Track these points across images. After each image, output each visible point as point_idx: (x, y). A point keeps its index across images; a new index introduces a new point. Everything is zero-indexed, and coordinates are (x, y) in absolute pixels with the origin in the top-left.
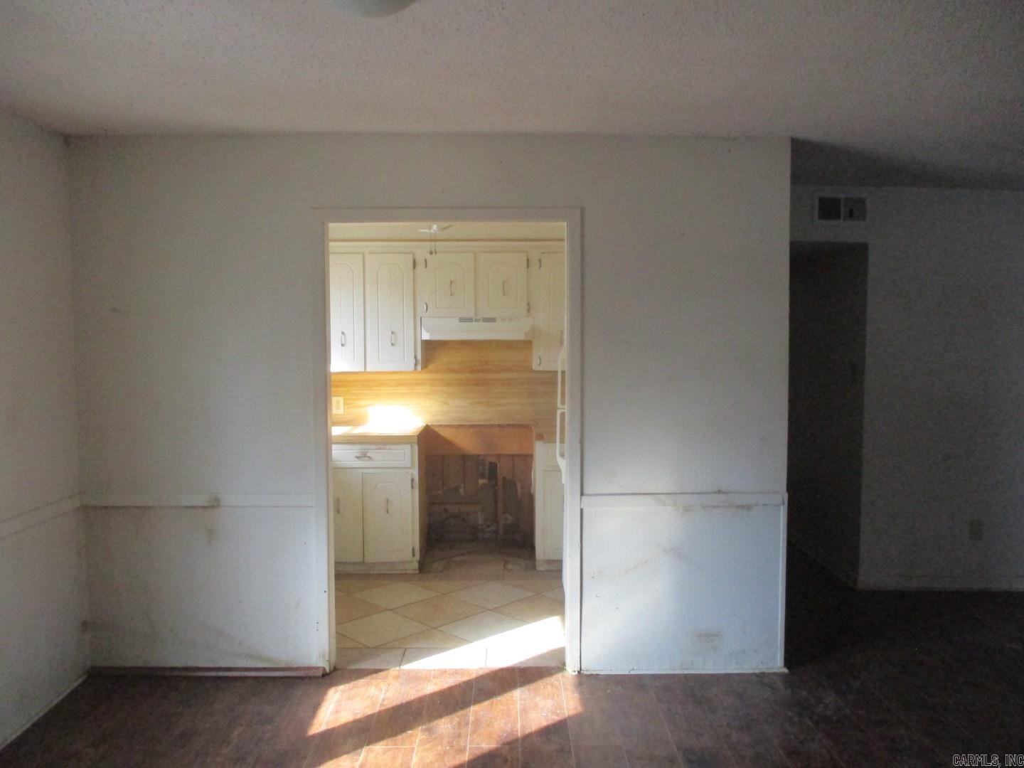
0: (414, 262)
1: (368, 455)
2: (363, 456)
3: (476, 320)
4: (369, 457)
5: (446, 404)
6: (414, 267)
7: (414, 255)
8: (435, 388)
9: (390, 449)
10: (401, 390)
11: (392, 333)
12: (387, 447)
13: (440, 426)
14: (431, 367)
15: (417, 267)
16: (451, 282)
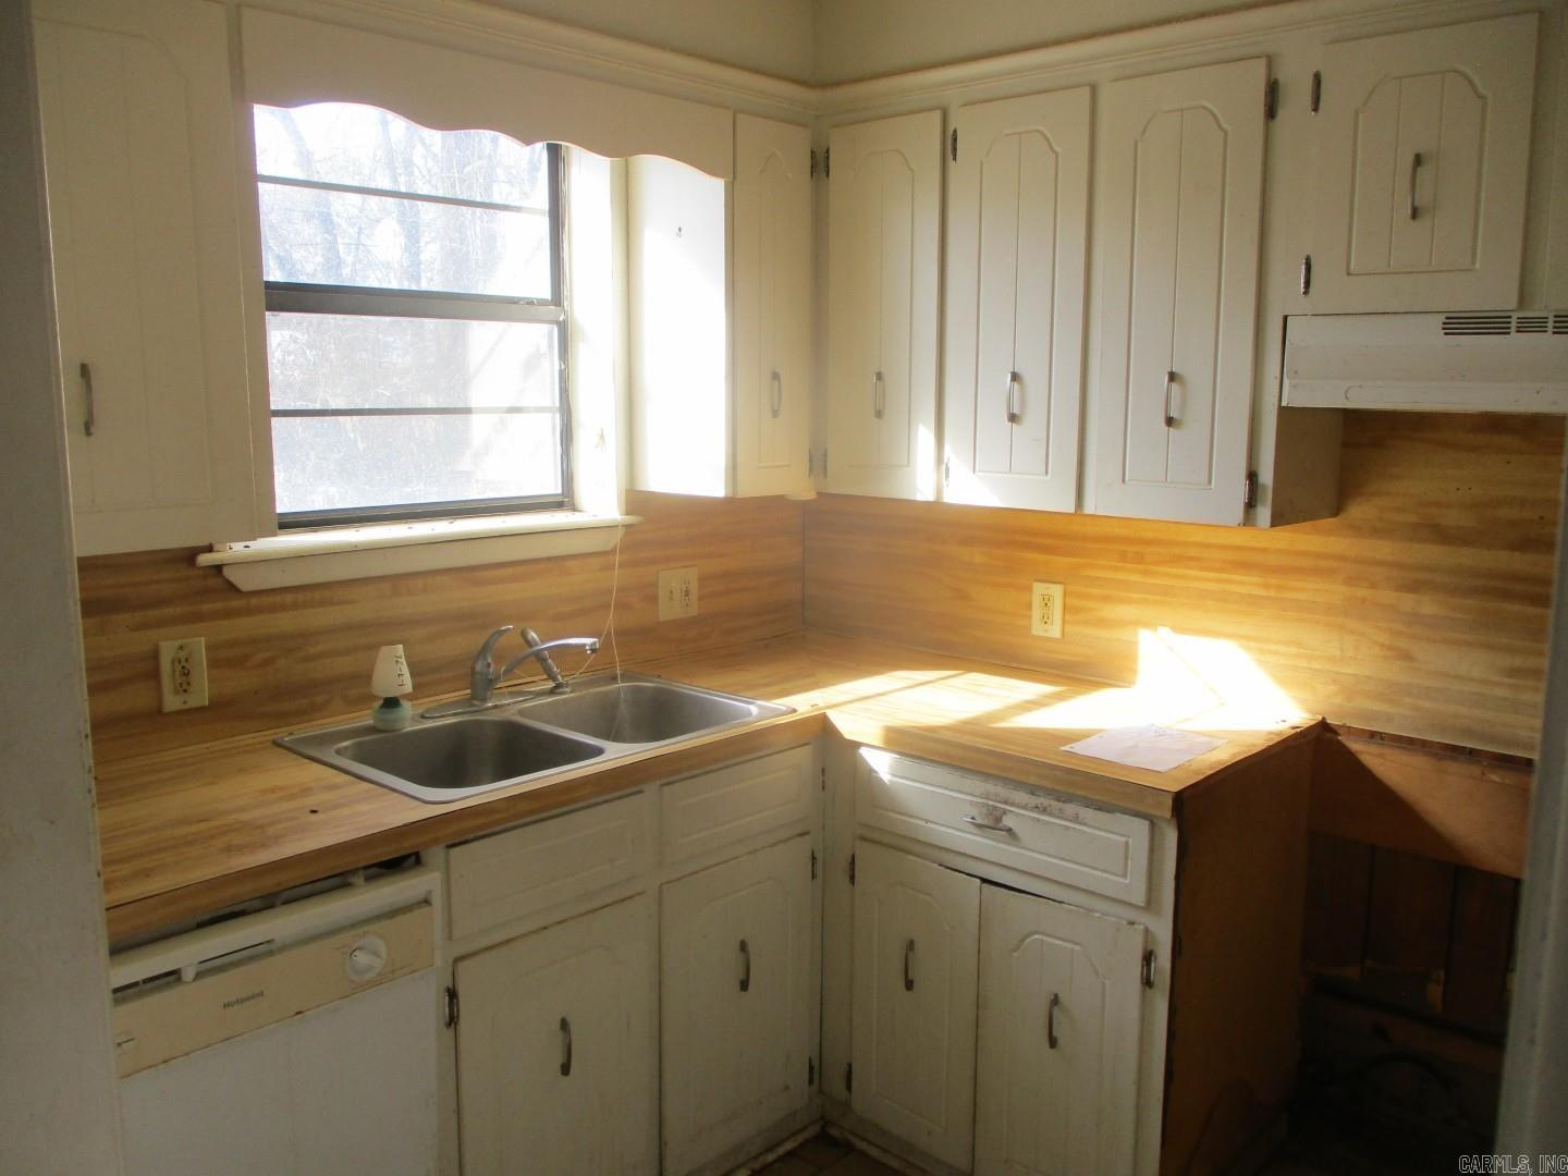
0: (1273, 91)
1: (1008, 821)
2: (993, 823)
3: (1527, 326)
4: (1009, 830)
5: (1406, 656)
6: (1271, 113)
7: (1270, 61)
8: (1362, 592)
9: (1076, 819)
10: (1247, 584)
11: (1172, 377)
12: (1070, 808)
13: (1373, 735)
14: (1357, 511)
15: (1282, 113)
16: (1418, 160)
